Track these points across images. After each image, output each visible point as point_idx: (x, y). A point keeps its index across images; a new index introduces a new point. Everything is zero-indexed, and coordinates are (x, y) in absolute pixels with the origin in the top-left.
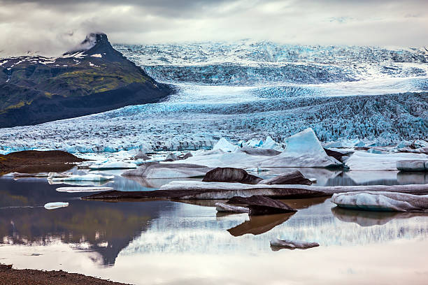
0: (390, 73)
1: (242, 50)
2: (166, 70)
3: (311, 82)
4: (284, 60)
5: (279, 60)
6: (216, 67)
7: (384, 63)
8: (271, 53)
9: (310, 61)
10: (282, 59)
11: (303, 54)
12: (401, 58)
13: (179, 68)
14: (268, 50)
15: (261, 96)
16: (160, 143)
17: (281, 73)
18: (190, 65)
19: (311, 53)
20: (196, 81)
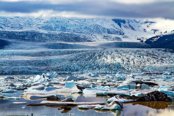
0: (107, 39)
1: (40, 25)
2: (2, 32)
3: (72, 41)
4: (59, 30)
5: (57, 30)
6: (27, 32)
7: (104, 34)
8: (53, 27)
9: (72, 31)
10: (59, 29)
11: (68, 28)
12: (111, 32)
13: (9, 32)
14: (52, 25)
15: (49, 48)
16: (3, 71)
17: (58, 36)
18: (14, 31)
19: (72, 28)
20: (17, 39)
